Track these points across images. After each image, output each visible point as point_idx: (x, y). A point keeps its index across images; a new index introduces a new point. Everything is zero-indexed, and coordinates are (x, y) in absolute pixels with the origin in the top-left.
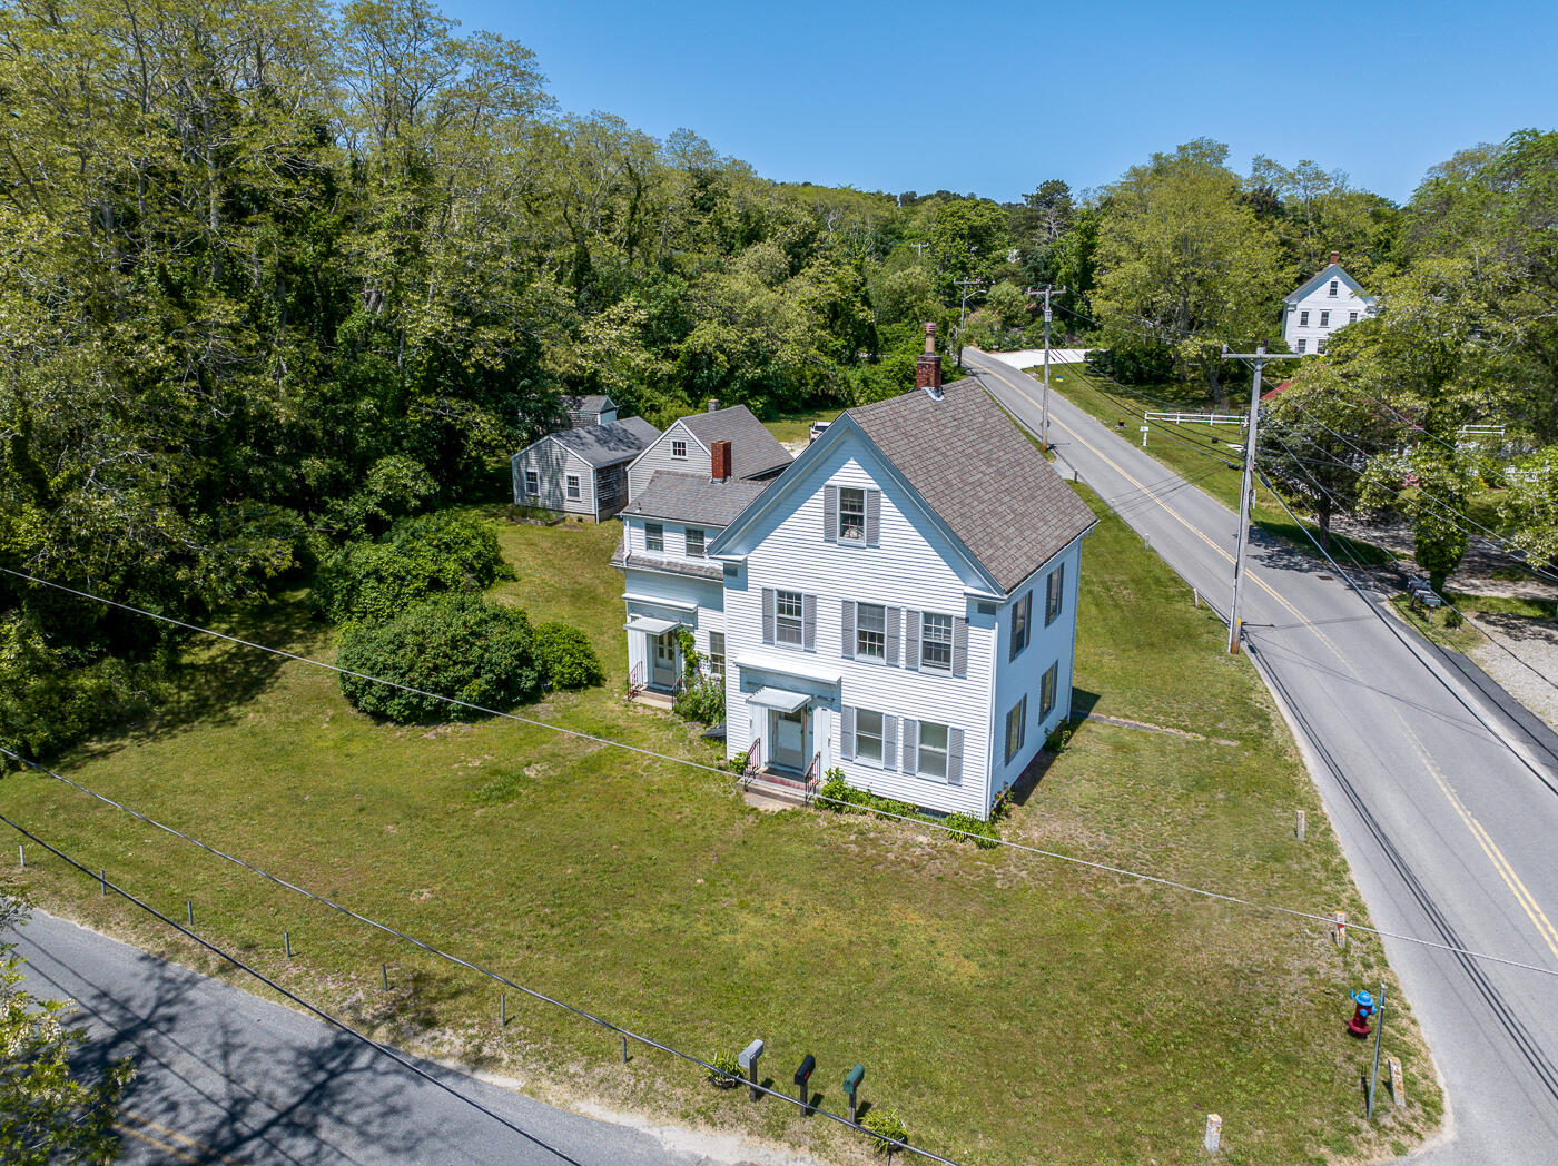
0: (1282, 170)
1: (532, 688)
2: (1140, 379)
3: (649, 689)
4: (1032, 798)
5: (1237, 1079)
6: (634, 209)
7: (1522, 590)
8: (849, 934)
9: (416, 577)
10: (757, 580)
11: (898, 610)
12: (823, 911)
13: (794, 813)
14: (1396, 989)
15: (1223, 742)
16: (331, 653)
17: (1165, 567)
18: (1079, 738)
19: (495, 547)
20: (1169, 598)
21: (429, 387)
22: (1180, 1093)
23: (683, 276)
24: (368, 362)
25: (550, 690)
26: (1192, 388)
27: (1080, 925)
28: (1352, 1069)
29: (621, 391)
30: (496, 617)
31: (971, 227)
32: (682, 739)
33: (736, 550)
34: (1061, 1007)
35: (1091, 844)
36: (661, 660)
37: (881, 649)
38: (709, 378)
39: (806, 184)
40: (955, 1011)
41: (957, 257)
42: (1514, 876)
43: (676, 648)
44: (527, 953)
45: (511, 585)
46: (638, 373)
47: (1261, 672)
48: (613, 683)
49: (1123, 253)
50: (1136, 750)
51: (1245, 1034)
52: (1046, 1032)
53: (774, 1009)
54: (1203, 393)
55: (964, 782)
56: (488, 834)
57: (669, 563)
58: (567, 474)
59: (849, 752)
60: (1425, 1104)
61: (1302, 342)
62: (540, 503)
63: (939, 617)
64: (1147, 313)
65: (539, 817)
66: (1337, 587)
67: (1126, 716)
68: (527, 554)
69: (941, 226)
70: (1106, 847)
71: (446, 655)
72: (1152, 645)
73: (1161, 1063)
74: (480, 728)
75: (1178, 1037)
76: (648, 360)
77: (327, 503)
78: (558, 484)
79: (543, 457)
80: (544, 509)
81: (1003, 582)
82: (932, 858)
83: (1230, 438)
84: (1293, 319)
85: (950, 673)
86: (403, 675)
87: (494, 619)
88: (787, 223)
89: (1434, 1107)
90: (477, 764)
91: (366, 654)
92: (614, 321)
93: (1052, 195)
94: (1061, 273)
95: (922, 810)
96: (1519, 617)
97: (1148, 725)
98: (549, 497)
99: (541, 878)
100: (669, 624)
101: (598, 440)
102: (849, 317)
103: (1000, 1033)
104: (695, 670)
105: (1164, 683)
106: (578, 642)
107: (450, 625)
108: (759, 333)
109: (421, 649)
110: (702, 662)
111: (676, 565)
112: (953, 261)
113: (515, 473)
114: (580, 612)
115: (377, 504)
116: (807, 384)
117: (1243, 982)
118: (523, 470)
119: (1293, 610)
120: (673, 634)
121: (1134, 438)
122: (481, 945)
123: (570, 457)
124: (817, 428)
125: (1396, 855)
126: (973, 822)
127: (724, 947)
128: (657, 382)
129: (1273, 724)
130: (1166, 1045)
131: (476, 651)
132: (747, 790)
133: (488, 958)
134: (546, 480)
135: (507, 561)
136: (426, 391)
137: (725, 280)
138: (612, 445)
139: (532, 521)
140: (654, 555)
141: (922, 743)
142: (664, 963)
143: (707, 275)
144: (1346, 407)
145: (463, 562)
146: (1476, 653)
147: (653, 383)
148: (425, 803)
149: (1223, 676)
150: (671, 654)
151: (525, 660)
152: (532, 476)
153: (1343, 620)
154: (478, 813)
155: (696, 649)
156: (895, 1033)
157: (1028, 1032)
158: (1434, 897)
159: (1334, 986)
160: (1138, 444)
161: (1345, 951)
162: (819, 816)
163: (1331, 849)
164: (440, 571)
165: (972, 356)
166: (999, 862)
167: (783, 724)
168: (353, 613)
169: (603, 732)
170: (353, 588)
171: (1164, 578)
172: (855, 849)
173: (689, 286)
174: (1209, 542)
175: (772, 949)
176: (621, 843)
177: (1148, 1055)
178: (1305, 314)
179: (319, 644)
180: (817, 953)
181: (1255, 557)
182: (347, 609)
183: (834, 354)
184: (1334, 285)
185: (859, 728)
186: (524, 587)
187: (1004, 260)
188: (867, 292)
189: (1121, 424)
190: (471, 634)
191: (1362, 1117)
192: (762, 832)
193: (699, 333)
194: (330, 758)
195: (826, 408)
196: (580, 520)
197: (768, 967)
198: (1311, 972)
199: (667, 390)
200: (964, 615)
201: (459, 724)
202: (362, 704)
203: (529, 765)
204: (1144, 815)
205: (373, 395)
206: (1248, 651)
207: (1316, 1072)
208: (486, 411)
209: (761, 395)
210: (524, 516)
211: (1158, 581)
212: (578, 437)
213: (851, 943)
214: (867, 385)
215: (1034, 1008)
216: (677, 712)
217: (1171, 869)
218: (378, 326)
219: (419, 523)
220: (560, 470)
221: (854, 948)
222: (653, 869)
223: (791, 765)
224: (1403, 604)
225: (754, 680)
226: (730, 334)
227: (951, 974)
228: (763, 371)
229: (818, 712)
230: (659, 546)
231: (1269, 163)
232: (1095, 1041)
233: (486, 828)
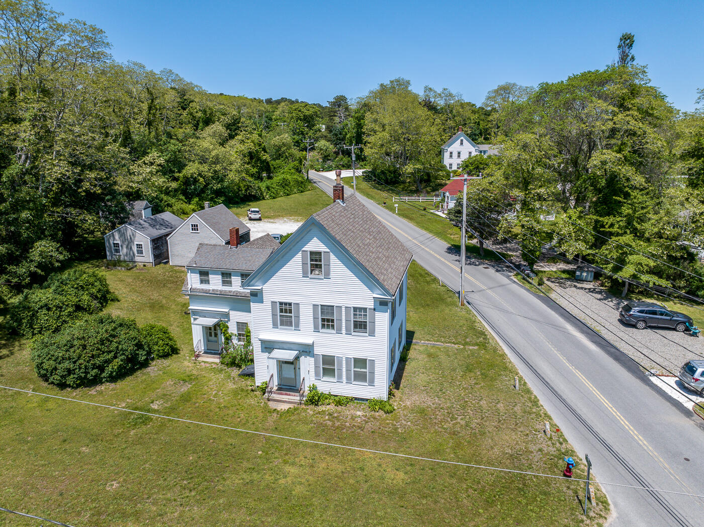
0: (435, 92)
1: (144, 360)
2: (388, 182)
3: (205, 353)
4: (401, 385)
5: (529, 507)
6: (150, 108)
7: (559, 267)
8: (340, 468)
9: (67, 305)
10: (268, 298)
11: (341, 307)
12: (325, 458)
13: (296, 409)
14: (574, 452)
15: (471, 348)
16: (25, 353)
17: (421, 268)
18: (412, 354)
19: (106, 285)
20: (428, 283)
21: (56, 202)
22: (508, 519)
23: (178, 140)
24: (24, 192)
25: (153, 359)
26: (409, 186)
27: (441, 444)
28: (571, 492)
29: (153, 198)
30: (121, 325)
31: (304, 115)
32: (229, 377)
33: (257, 284)
34: (445, 487)
35: (433, 404)
36: (210, 338)
37: (333, 326)
38: (195, 189)
39: (221, 94)
40: (401, 498)
41: (299, 129)
42: (598, 393)
43: (219, 332)
44: (181, 508)
45: (116, 303)
46: (160, 189)
47: (475, 313)
48: (184, 351)
49: (377, 128)
50: (437, 356)
51: (524, 484)
52: (443, 501)
53: (317, 515)
54: (414, 188)
55: (376, 383)
56: (141, 444)
57: (213, 290)
58: (136, 243)
59: (319, 376)
60: (602, 502)
61: (451, 165)
62: (122, 258)
63: (360, 309)
64: (388, 154)
65: (166, 431)
66: (491, 271)
67: (428, 340)
68: (120, 286)
69: (290, 115)
70: (440, 405)
71: (98, 349)
72: (428, 305)
73: (496, 506)
74: (120, 385)
75: (498, 492)
76: (164, 182)
77: (7, 268)
78: (131, 248)
79: (122, 235)
80: (125, 261)
81: (391, 291)
82: (367, 422)
83: (431, 207)
84: (447, 155)
85: (367, 335)
86: (75, 362)
87: (120, 326)
88: (224, 114)
89: (606, 503)
90: (124, 405)
91: (52, 353)
92: (147, 164)
93: (340, 102)
94: (348, 136)
95: (356, 399)
96: (562, 279)
97: (438, 343)
98: (127, 255)
99: (177, 464)
100: (215, 320)
101: (150, 225)
102: (259, 159)
103: (423, 505)
104: (229, 342)
105: (439, 323)
106: (165, 333)
107: (98, 333)
108: (218, 167)
109: (84, 347)
110: (233, 337)
111: (217, 291)
112: (298, 131)
113: (107, 244)
114: (157, 315)
115: (36, 267)
116: (242, 190)
117: (515, 460)
118: (111, 242)
119: (477, 283)
120: (216, 326)
121: (392, 209)
122: (155, 509)
123: (137, 235)
124: (252, 211)
125: (554, 390)
126: (381, 402)
127: (283, 486)
128: (169, 192)
129: (488, 337)
130: (495, 496)
131: (114, 345)
132: (269, 400)
133: (161, 515)
134: (125, 246)
135: (112, 291)
136: (55, 204)
137: (199, 142)
138: (158, 227)
139: (119, 268)
140: (205, 287)
141: (355, 367)
142: (255, 500)
143: (190, 140)
144: (491, 196)
145: (92, 295)
146: (553, 296)
147: (167, 193)
148: (101, 432)
149: (462, 317)
150: (216, 335)
151: (139, 346)
152: (116, 245)
153: (499, 286)
154: (132, 433)
155: (230, 331)
156: (377, 515)
157: (436, 502)
158: (574, 407)
159: (552, 455)
160: (394, 212)
161: (551, 438)
162: (307, 409)
163: (528, 391)
164: (80, 301)
165: (312, 174)
166: (396, 419)
167: (284, 366)
168: (34, 329)
169: (187, 379)
170: (33, 315)
171: (423, 273)
172: (329, 423)
173: (183, 145)
174: (436, 255)
175: (306, 483)
176: (214, 439)
177: (489, 503)
178: (451, 153)
179: (17, 348)
180: (328, 481)
181: (456, 261)
182: (31, 327)
183: (252, 176)
184: (462, 140)
185: (323, 364)
186: (124, 304)
187: (320, 131)
188: (264, 146)
189: (385, 203)
190: (110, 336)
191: (582, 514)
192: (282, 421)
193: (189, 168)
194: (38, 413)
195: (251, 201)
196: (145, 266)
197: (308, 493)
198: (540, 450)
199: (174, 196)
200: (373, 307)
201: (108, 384)
202: (51, 380)
203: (152, 402)
204: (451, 386)
205: (29, 209)
206: (467, 304)
207: (558, 496)
208: (90, 214)
209: (221, 196)
210: (115, 265)
211: (421, 275)
212: (140, 224)
213: (342, 472)
214: (269, 190)
215: (434, 490)
216: (222, 363)
217: (469, 411)
218: (28, 172)
219: (65, 276)
220: (131, 241)
221: (345, 475)
222: (234, 450)
223: (289, 385)
224: (519, 277)
225: (268, 346)
226: (205, 168)
227: (393, 480)
228: (221, 185)
229: (302, 359)
230: (207, 282)
231: (430, 89)
232: (465, 501)
233: (139, 441)
